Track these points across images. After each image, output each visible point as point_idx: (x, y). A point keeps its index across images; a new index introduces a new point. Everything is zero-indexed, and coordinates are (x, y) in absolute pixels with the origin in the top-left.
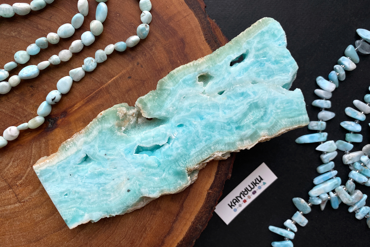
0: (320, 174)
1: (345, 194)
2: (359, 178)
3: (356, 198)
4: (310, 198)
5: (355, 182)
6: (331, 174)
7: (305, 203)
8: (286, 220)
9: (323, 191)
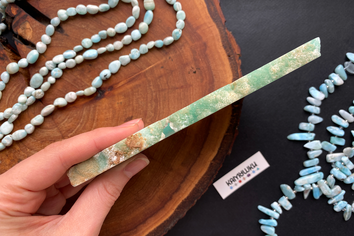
0: (305, 168)
1: (325, 187)
2: (339, 175)
3: (335, 192)
4: (296, 187)
5: (335, 177)
6: (315, 169)
7: (290, 190)
8: (273, 202)
9: (306, 182)
